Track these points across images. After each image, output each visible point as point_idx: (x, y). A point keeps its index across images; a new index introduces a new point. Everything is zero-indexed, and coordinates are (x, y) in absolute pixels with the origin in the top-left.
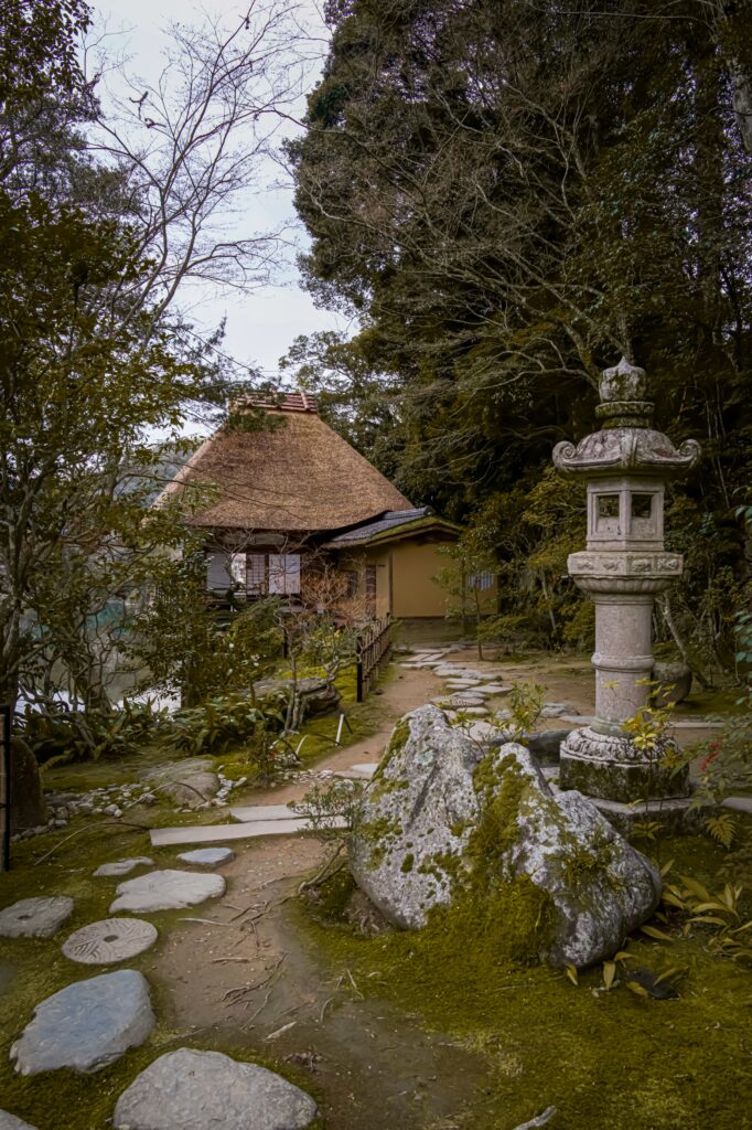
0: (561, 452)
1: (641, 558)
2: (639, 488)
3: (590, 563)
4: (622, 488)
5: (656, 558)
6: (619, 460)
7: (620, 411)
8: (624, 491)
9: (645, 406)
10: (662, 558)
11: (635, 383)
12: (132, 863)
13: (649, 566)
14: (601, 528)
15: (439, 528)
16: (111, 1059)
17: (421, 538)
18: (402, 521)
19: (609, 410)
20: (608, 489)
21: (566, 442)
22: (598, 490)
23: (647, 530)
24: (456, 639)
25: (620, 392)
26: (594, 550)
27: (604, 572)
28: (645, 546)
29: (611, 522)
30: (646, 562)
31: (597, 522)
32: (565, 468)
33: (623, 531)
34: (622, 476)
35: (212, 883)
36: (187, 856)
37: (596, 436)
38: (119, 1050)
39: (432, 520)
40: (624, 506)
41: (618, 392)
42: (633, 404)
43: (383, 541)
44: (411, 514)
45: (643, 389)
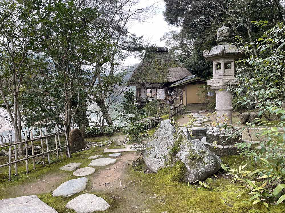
0: (205, 53)
1: (227, 80)
2: (227, 61)
3: (213, 82)
4: (221, 61)
5: (231, 80)
6: (219, 53)
7: (222, 40)
8: (222, 62)
9: (229, 38)
10: (233, 79)
11: (226, 32)
12: (97, 156)
13: (229, 82)
14: (217, 72)
15: (199, 80)
16: (72, 195)
17: (193, 83)
18: (189, 79)
19: (218, 40)
20: (218, 62)
21: (206, 50)
22: (215, 62)
23: (229, 72)
24: (204, 109)
25: (222, 35)
26: (214, 79)
27: (216, 84)
28: (228, 77)
29: (219, 71)
30: (228, 81)
31: (216, 71)
32: (206, 57)
33: (222, 73)
34: (221, 58)
35: (113, 161)
36: (110, 155)
37: (215, 47)
38: (74, 193)
39: (197, 78)
40: (222, 66)
41: (221, 35)
42: (225, 38)
43: (184, 84)
44: (192, 77)
45: (228, 33)
